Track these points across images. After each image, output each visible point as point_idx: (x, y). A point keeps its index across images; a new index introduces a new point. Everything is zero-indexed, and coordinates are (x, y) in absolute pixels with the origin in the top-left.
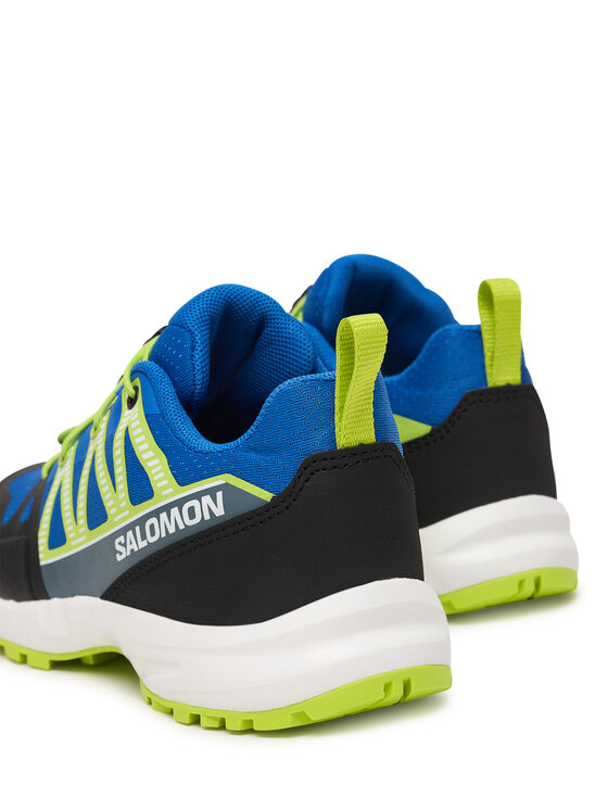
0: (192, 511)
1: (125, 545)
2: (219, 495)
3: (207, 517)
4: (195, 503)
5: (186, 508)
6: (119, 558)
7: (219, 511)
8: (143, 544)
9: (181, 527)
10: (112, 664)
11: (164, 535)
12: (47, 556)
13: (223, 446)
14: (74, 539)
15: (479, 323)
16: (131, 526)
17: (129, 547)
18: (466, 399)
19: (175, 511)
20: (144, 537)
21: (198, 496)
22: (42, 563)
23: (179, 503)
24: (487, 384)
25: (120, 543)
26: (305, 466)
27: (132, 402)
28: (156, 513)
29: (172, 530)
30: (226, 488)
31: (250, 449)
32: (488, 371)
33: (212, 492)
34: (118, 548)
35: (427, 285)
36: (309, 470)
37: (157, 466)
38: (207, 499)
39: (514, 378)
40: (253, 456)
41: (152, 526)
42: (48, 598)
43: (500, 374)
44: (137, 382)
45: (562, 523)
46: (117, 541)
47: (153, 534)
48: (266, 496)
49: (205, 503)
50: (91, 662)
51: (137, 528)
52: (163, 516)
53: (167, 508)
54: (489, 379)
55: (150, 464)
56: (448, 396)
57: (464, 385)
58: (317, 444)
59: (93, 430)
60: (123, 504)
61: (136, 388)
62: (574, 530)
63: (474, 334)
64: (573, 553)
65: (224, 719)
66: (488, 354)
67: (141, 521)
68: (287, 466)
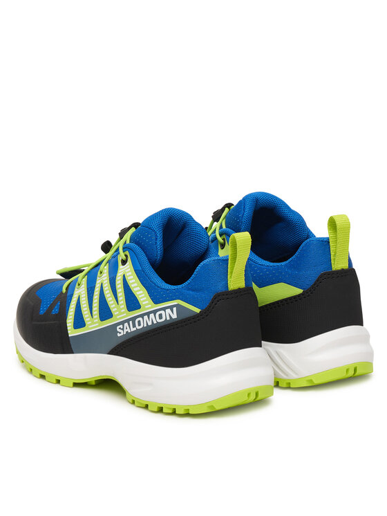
0: (161, 316)
1: (123, 329)
2: (175, 309)
3: (168, 318)
4: (162, 312)
5: (158, 314)
6: (119, 335)
7: (174, 316)
8: (133, 329)
9: (155, 322)
10: (108, 384)
11: (145, 326)
12: (72, 332)
13: (175, 287)
14: (90, 325)
15: (328, 236)
16: (127, 321)
17: (125, 331)
18: (321, 276)
19: (152, 316)
20: (134, 326)
21: (164, 309)
22: (70, 336)
23: (155, 312)
24: (331, 269)
25: (120, 328)
26: (215, 298)
27: (124, 262)
28: (142, 316)
29: (150, 323)
30: (178, 306)
31: (189, 289)
32: (332, 262)
33: (171, 308)
34: (118, 330)
35: (293, 208)
36: (217, 300)
37: (142, 294)
38: (168, 311)
39: (346, 266)
40: (191, 292)
41: (139, 322)
42: (73, 353)
43: (338, 264)
44: (127, 253)
45: (366, 339)
46: (118, 327)
47: (139, 325)
48: (197, 310)
49: (169, 312)
50: (94, 383)
51: (131, 322)
52: (146, 317)
53: (148, 314)
54: (333, 266)
55: (138, 293)
56: (311, 275)
57: (321, 270)
58: (220, 288)
59: (99, 273)
60: (123, 311)
61: (126, 256)
62: (372, 341)
63: (325, 243)
64: (371, 354)
65: (175, 409)
66: (332, 253)
67: (133, 319)
68: (207, 297)
